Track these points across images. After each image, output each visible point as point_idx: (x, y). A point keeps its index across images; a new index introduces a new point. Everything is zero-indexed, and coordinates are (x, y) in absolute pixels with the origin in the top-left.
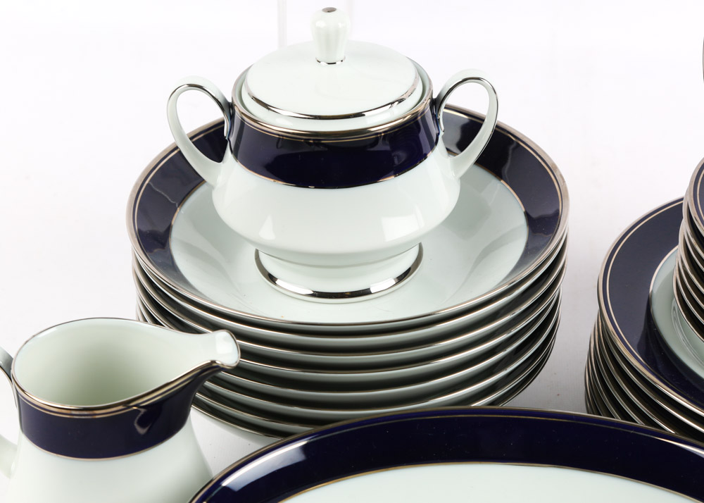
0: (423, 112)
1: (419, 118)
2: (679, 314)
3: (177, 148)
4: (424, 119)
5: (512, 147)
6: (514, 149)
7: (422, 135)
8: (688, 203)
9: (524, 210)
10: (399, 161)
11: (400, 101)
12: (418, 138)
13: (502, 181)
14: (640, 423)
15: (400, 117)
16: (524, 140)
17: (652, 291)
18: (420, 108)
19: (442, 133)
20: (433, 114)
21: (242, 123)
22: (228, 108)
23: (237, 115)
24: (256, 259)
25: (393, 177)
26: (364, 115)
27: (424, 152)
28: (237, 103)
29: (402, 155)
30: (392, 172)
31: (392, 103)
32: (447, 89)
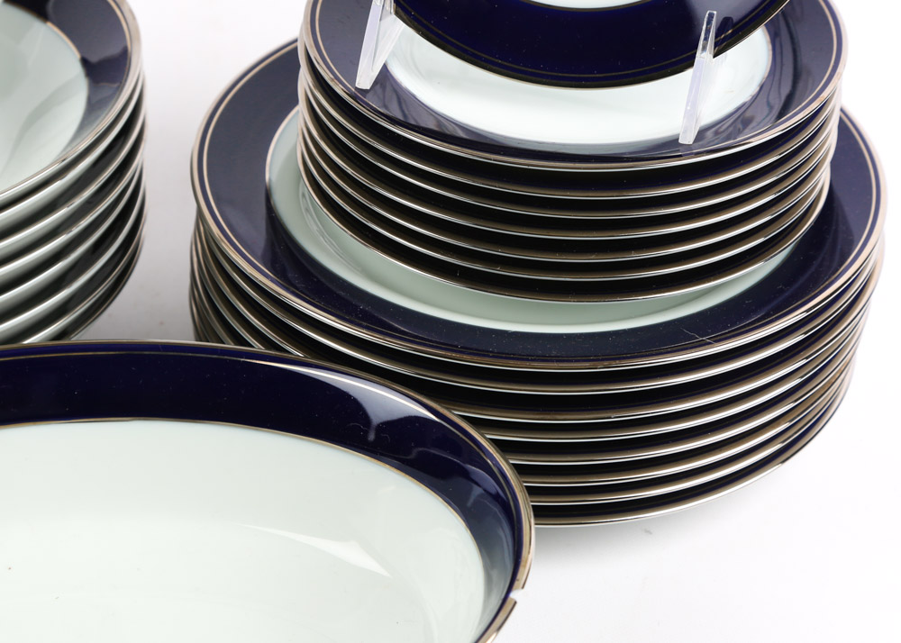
2: (311, 200)
8: (305, 43)
9: (78, 56)
13: (49, 24)
14: (258, 347)
17: (270, 179)
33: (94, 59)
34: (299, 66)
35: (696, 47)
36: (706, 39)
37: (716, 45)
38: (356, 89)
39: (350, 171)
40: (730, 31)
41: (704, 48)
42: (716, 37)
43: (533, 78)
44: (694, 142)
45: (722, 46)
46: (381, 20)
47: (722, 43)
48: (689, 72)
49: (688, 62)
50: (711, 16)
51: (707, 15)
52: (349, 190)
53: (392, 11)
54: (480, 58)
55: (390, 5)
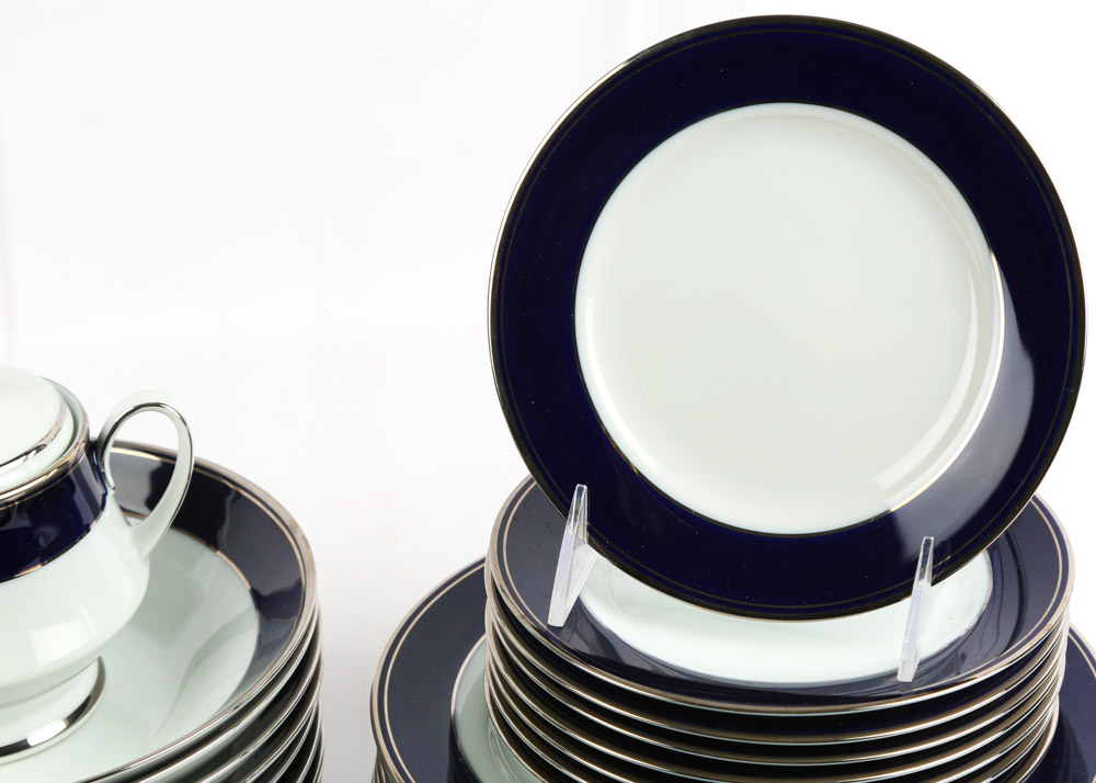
0: (76, 462)
1: (70, 472)
2: (501, 746)
4: (78, 472)
5: (229, 499)
6: (234, 501)
7: (79, 498)
8: (491, 571)
9: (249, 587)
10: (46, 542)
11: (38, 449)
12: (74, 503)
13: (219, 553)
15: (41, 473)
16: (248, 487)
17: (455, 711)
18: (70, 457)
19: (111, 493)
20: (93, 465)
25: (39, 566)
27: (85, 522)
29: (50, 532)
30: (38, 559)
31: (27, 453)
32: (112, 424)
33: (265, 592)
34: (486, 597)
35: (914, 575)
36: (924, 566)
37: (934, 572)
38: (549, 626)
39: (541, 712)
40: (949, 558)
41: (922, 576)
42: (934, 564)
43: (738, 610)
44: (914, 679)
45: (939, 575)
46: (574, 550)
47: (939, 571)
48: (906, 602)
49: (905, 590)
50: (928, 542)
51: (924, 542)
52: (541, 733)
53: (586, 540)
54: (680, 589)
55: (583, 535)
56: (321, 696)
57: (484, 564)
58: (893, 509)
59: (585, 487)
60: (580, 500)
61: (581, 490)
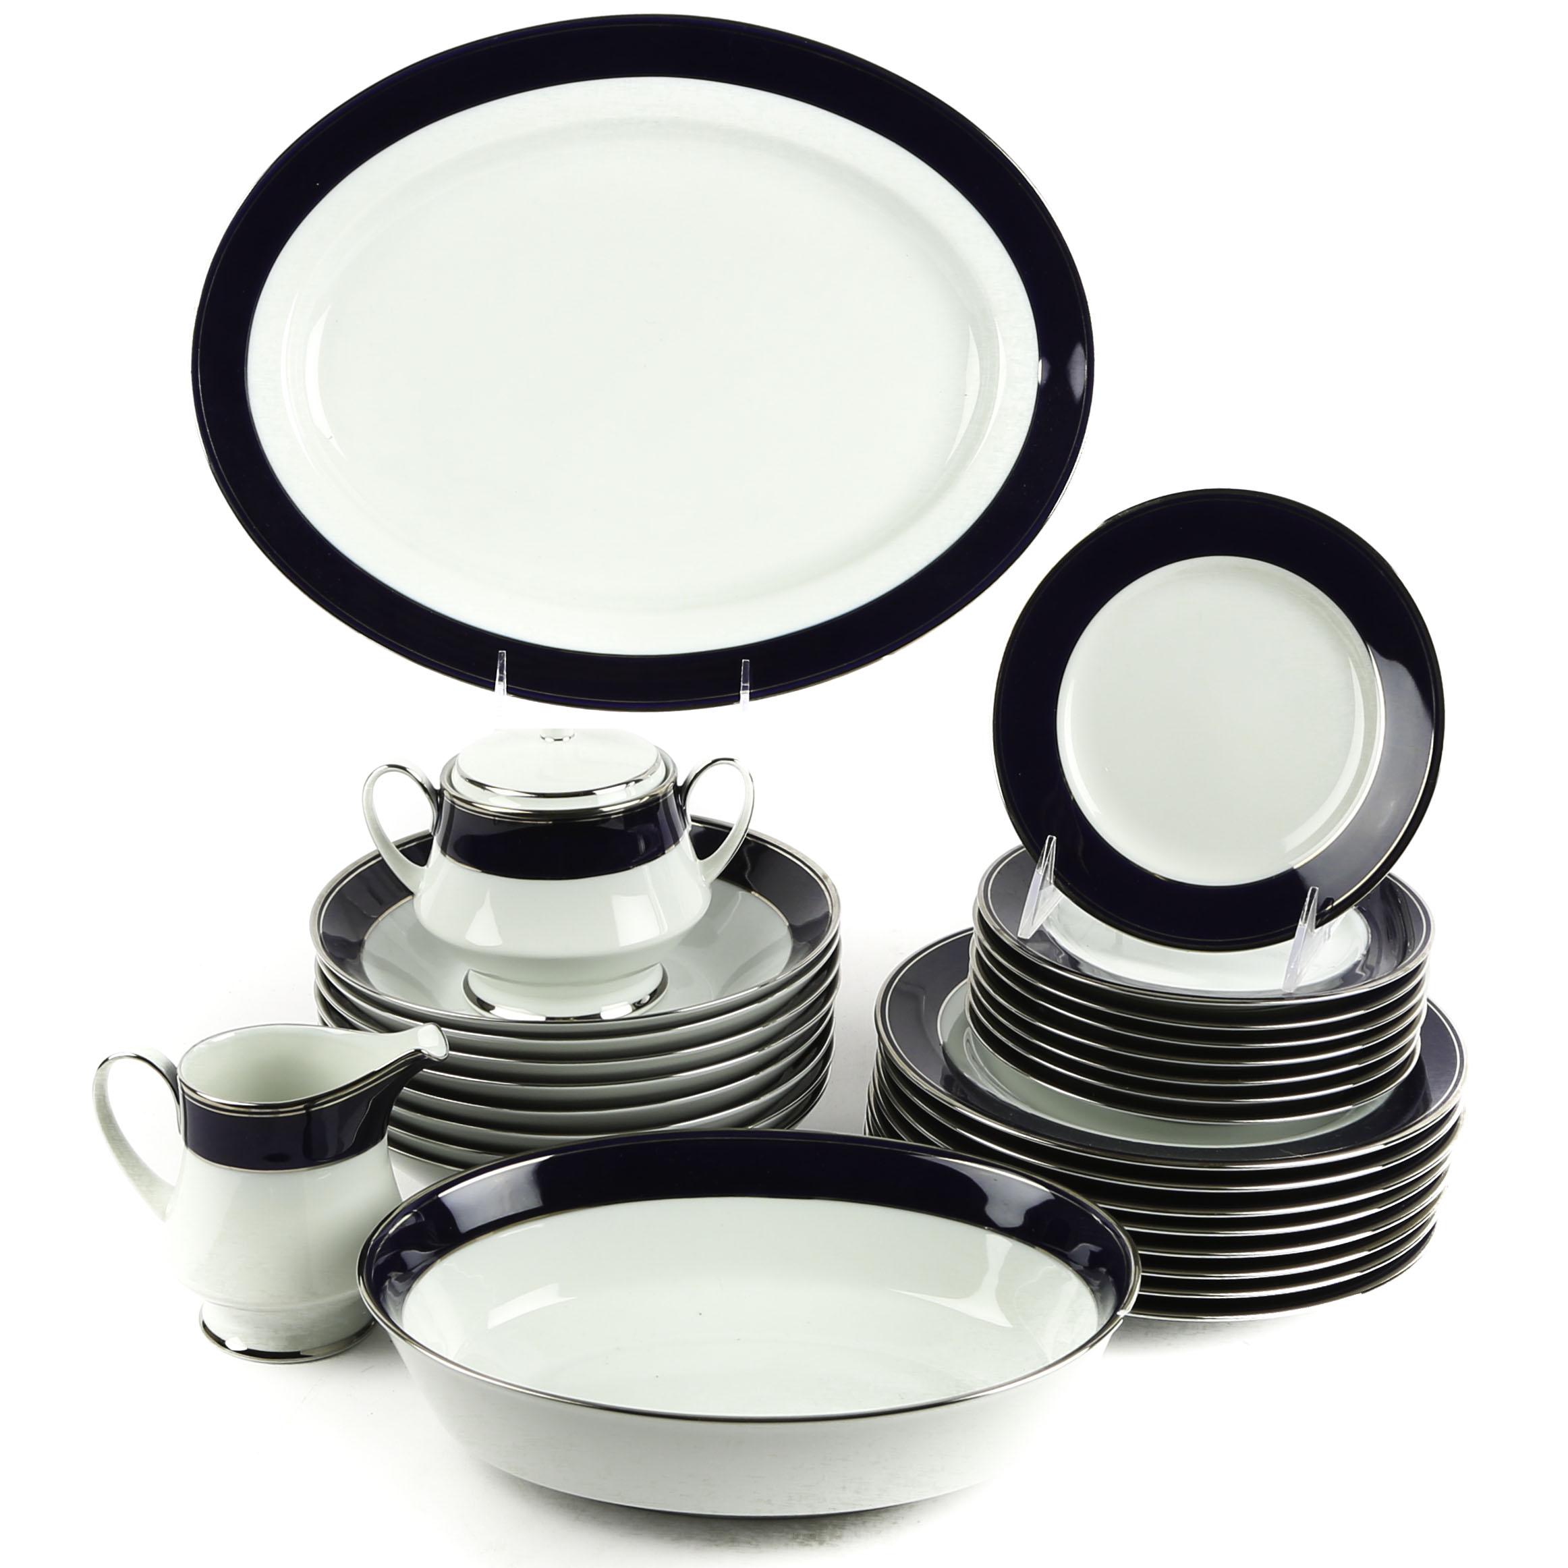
0: (665, 795)
1: (661, 801)
3: (379, 855)
4: (665, 802)
7: (663, 824)
9: (787, 924)
11: (637, 782)
12: (658, 826)
18: (660, 792)
20: (677, 799)
21: (452, 807)
22: (436, 795)
23: (447, 799)
24: (465, 988)
26: (594, 794)
28: (446, 786)
31: (627, 783)
32: (694, 774)
33: (799, 923)
36: (1307, 916)
37: (1314, 920)
38: (1019, 938)
41: (1306, 920)
42: (1318, 911)
46: (1041, 889)
48: (1290, 943)
49: (1289, 934)
50: (1314, 891)
51: (1311, 890)
53: (1052, 881)
55: (1050, 878)
56: (838, 1001)
57: (973, 931)
58: (1295, 867)
59: (1055, 838)
60: (1051, 845)
61: (1051, 840)
